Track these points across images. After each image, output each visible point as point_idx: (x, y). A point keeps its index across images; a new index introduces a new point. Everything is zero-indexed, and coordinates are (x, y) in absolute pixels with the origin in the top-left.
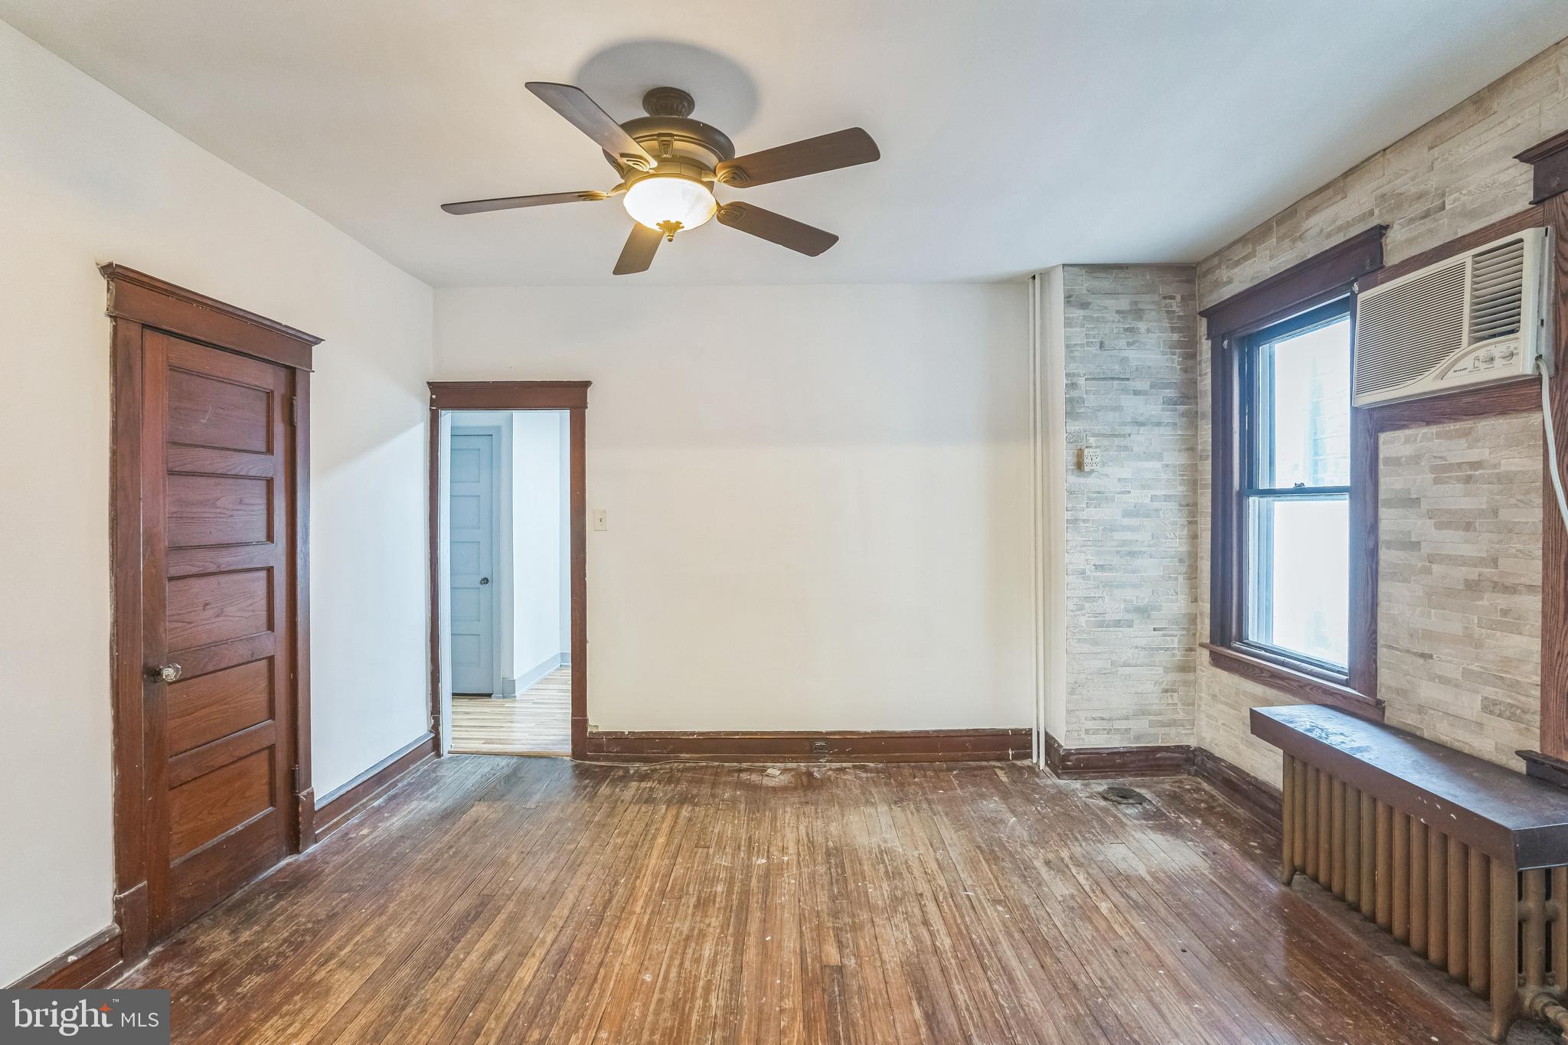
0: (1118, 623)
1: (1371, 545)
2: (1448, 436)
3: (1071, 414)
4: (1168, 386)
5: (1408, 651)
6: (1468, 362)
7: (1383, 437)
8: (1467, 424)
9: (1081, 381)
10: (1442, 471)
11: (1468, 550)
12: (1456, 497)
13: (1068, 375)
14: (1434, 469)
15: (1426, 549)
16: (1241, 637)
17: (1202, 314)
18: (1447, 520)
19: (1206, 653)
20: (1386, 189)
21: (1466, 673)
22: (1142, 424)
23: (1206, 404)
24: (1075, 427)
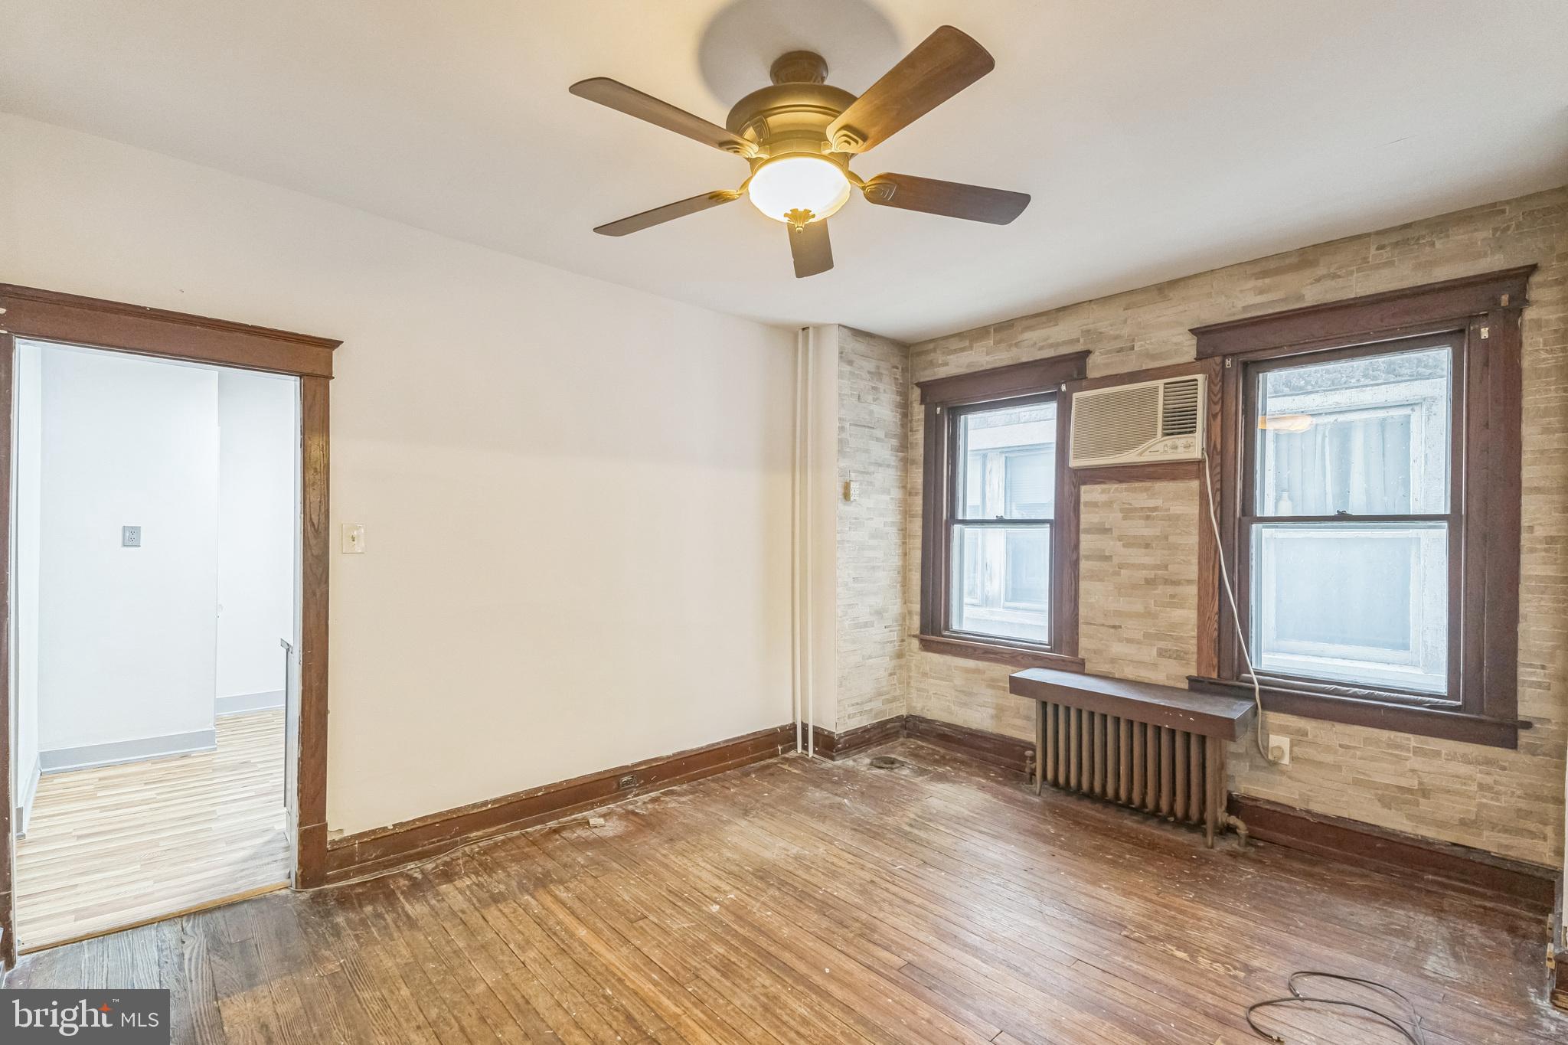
0: (866, 625)
1: (1075, 558)
2: (1134, 490)
3: (841, 452)
4: (892, 436)
5: (1103, 625)
6: (1160, 447)
7: (1083, 488)
8: (1148, 484)
9: (847, 425)
10: (1128, 512)
11: (1147, 560)
12: (1138, 528)
13: (840, 419)
14: (1122, 510)
15: (1116, 561)
16: (947, 627)
17: (918, 385)
18: (1129, 543)
19: (915, 643)
20: (1091, 327)
21: (1147, 635)
22: (880, 465)
23: (919, 452)
24: (844, 463)
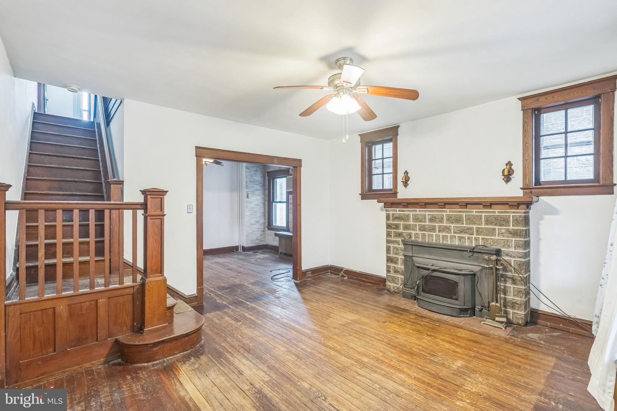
0: (253, 224)
1: (288, 209)
3: (246, 188)
4: (261, 184)
7: (289, 195)
9: (248, 182)
13: (246, 181)
16: (272, 225)
17: (267, 172)
19: (267, 228)
22: (257, 190)
23: (267, 187)
24: (247, 190)
